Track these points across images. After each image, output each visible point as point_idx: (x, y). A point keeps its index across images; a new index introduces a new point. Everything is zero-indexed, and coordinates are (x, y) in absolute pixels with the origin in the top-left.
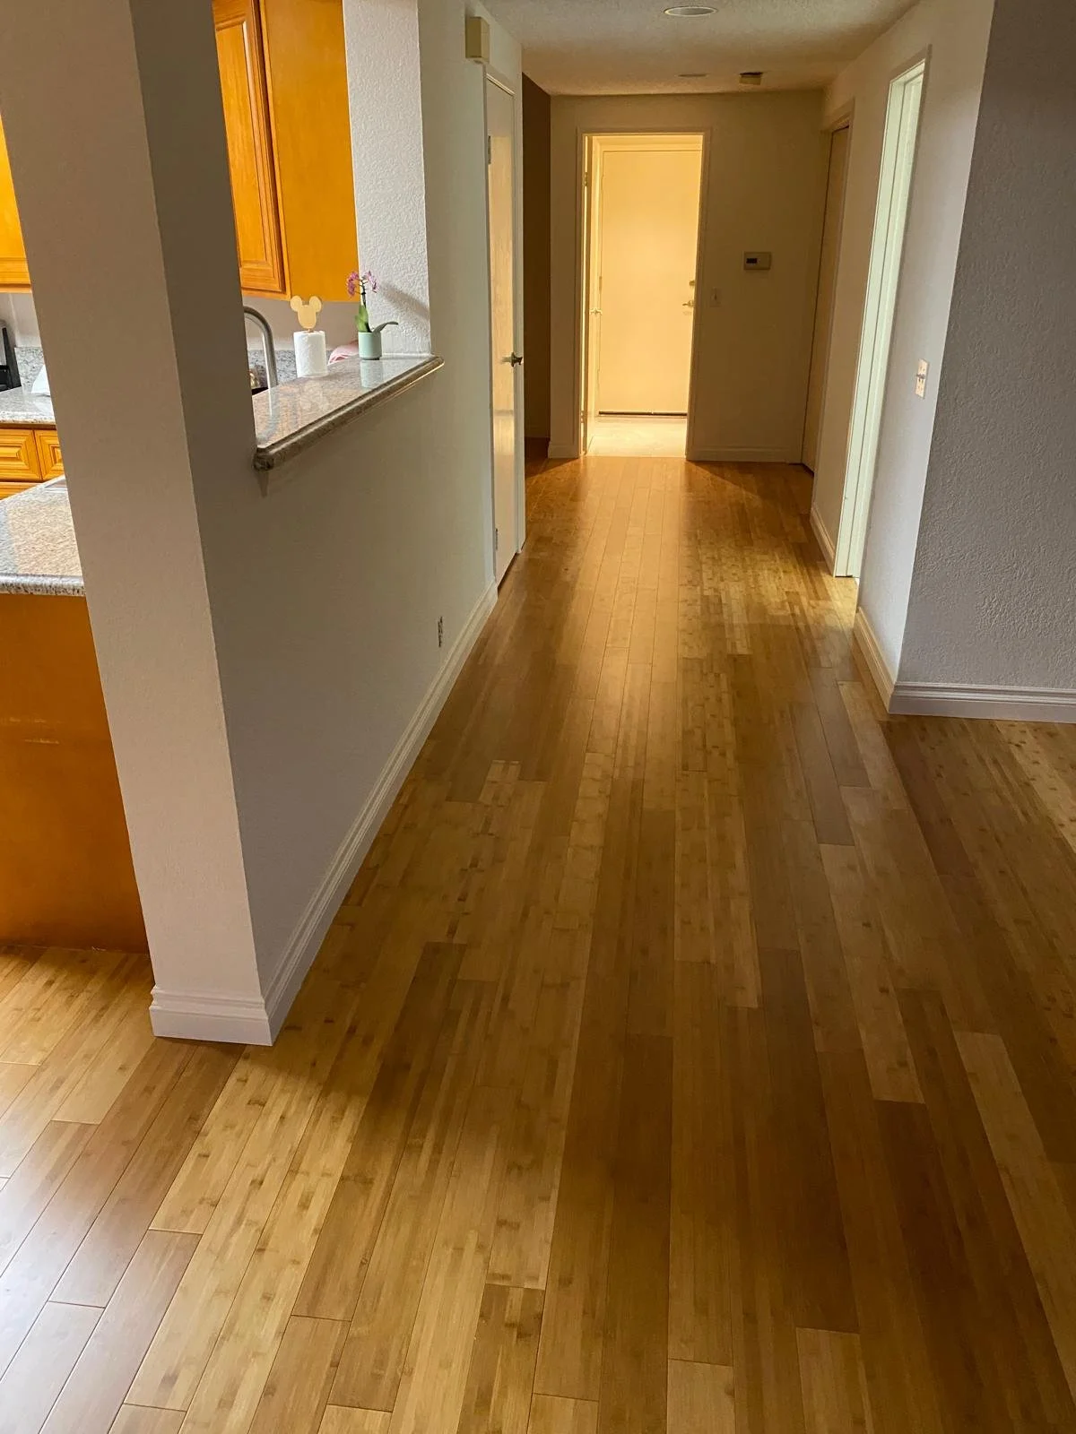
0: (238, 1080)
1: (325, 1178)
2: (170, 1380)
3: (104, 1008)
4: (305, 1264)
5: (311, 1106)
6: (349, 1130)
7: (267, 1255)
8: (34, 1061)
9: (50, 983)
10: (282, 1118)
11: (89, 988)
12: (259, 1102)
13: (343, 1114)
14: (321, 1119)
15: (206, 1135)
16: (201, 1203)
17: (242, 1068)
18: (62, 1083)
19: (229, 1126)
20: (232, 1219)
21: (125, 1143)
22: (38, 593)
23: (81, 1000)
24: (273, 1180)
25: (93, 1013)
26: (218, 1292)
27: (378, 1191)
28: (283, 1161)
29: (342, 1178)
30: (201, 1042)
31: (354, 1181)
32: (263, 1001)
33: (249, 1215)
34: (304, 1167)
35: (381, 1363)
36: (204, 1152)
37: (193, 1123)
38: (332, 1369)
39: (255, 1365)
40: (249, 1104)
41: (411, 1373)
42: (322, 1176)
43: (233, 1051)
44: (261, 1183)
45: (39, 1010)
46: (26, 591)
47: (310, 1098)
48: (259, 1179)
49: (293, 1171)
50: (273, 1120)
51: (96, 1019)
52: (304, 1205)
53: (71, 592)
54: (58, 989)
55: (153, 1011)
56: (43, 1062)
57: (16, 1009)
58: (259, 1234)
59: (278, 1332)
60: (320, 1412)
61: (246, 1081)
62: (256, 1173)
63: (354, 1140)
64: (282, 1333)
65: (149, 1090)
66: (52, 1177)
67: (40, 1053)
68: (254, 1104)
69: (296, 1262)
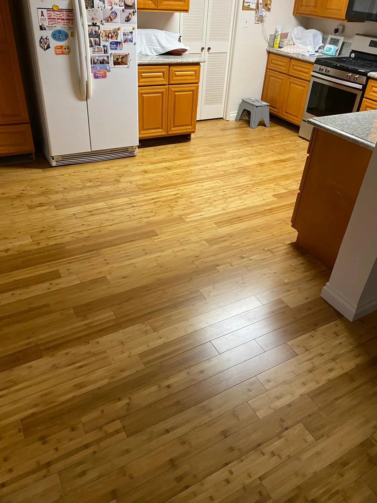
0: (335, 324)
1: (341, 369)
2: (269, 381)
3: (312, 279)
4: (320, 385)
5: (351, 347)
6: (358, 362)
7: (311, 374)
8: (286, 281)
9: (302, 264)
10: (340, 343)
11: (312, 271)
12: (337, 334)
13: (359, 356)
14: (352, 352)
15: (317, 332)
16: (303, 347)
17: (338, 322)
18: (289, 291)
19: (324, 334)
20: (308, 358)
21: (295, 318)
22: (361, 145)
23: (307, 274)
24: (326, 357)
25: (309, 279)
26: (293, 372)
27: (355, 385)
28: (332, 355)
29: (346, 373)
30: (332, 306)
31: (349, 377)
32: (356, 308)
33: (314, 360)
34: (337, 361)
35: (323, 426)
36: (313, 335)
37: (314, 326)
38: (308, 416)
39: (290, 396)
40: (334, 332)
41: (329, 437)
42: (341, 367)
43: (339, 315)
44: (322, 355)
45: (295, 269)
46: (358, 144)
47: (353, 345)
48: (323, 354)
49: (333, 359)
50: (337, 342)
51: (309, 281)
52: (330, 370)
53: (371, 149)
54: (303, 267)
55: (324, 289)
56: (288, 283)
57: (290, 265)
58: (313, 367)
59: (301, 394)
60: (297, 423)
61: (337, 326)
62: (322, 352)
63: (357, 366)
64: (302, 395)
65: (310, 309)
66: (272, 312)
67: (289, 280)
68: (335, 333)
69: (317, 382)
